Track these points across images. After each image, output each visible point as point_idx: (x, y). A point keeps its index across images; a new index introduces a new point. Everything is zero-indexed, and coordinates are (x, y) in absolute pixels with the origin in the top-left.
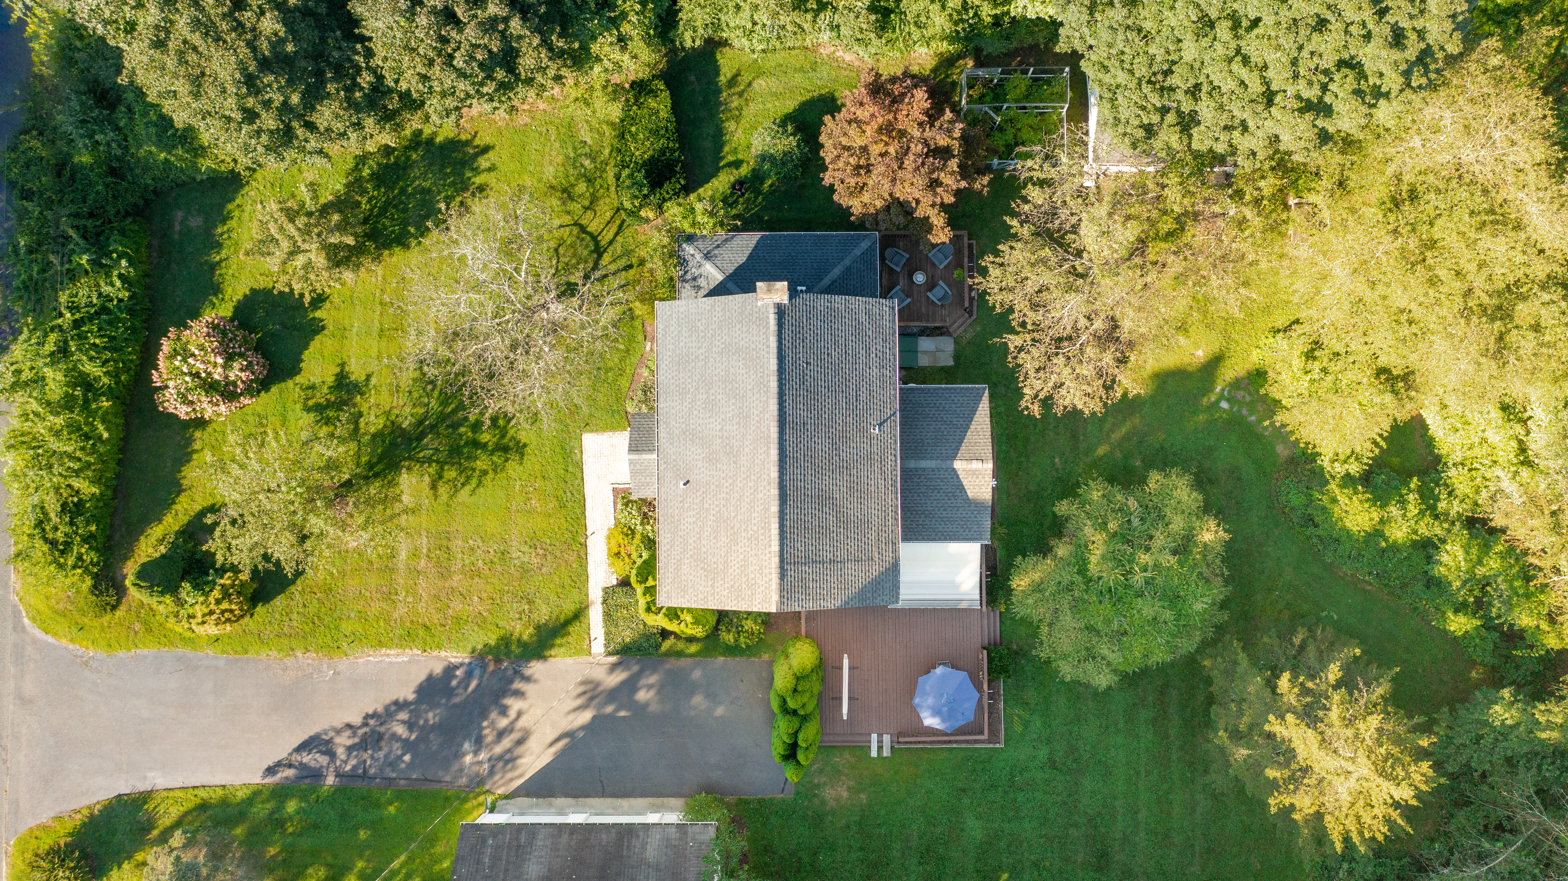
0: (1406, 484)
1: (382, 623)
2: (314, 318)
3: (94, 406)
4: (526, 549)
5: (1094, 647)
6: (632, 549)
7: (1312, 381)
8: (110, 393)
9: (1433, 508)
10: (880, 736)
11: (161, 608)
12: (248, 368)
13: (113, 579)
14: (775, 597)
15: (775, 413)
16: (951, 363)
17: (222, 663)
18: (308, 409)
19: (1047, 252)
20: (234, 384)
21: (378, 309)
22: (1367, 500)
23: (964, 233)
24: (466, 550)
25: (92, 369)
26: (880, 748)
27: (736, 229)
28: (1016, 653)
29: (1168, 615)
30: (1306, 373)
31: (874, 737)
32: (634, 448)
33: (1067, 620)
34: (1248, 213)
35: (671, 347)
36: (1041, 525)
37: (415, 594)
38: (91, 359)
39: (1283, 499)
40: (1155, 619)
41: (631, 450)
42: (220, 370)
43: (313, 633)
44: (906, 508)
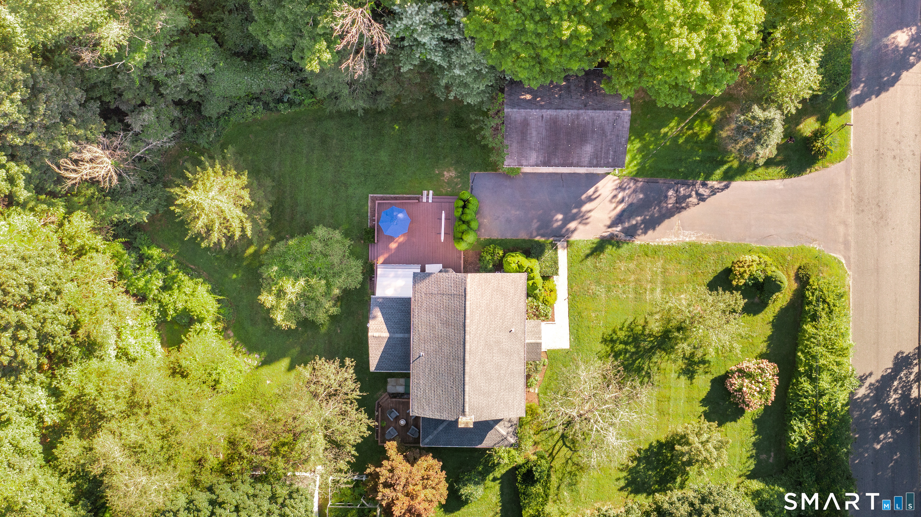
0: (173, 318)
1: (669, 258)
2: (706, 406)
3: (807, 368)
4: (598, 293)
5: (324, 246)
6: (544, 294)
7: (216, 369)
8: (800, 374)
9: (161, 306)
10: (427, 201)
11: (774, 268)
12: (732, 385)
13: (801, 281)
14: (468, 280)
15: (466, 365)
16: (389, 380)
17: (747, 240)
18: (709, 362)
19: (339, 438)
20: (739, 377)
21: (671, 412)
22: (192, 312)
23: (380, 444)
24: (627, 292)
25: (807, 386)
26: (428, 195)
27: (489, 449)
28: (361, 239)
29: (289, 263)
30: (219, 373)
31: (430, 201)
32: (539, 345)
33: (336, 260)
34: (245, 453)
35: (518, 395)
36: (348, 300)
37: (652, 271)
38: (807, 392)
39: (231, 311)
40: (295, 260)
41: (541, 344)
42: (745, 384)
43: (703, 254)
44: (410, 313)
